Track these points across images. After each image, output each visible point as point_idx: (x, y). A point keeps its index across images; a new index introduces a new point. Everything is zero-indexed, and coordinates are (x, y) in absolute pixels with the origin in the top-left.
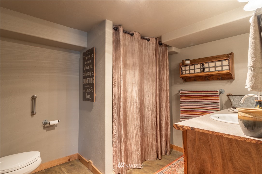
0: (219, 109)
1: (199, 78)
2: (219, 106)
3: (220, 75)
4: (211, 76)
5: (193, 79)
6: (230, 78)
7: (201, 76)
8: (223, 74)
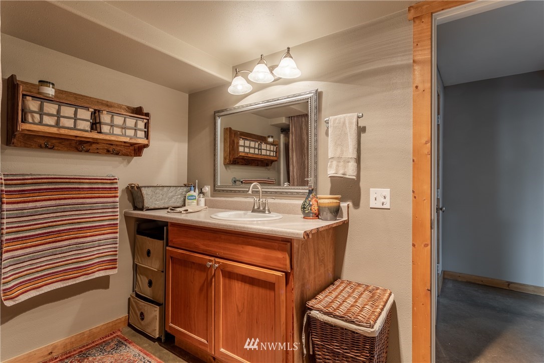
0: (117, 215)
1: (60, 143)
2: (118, 209)
3: (112, 145)
4: (94, 143)
5: (42, 142)
6: (129, 154)
7: (68, 140)
8: (118, 143)
